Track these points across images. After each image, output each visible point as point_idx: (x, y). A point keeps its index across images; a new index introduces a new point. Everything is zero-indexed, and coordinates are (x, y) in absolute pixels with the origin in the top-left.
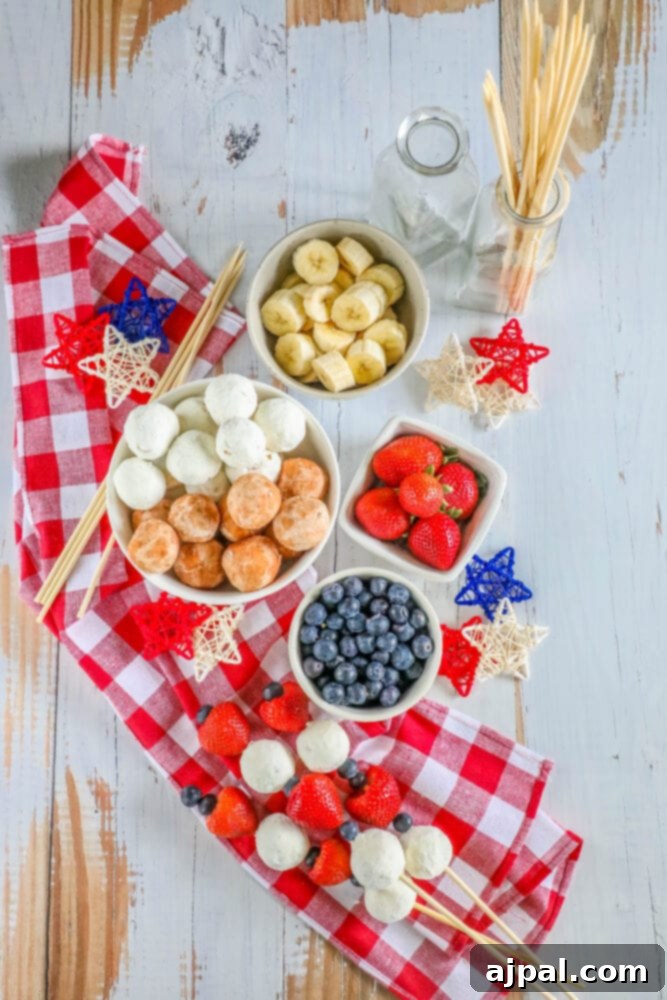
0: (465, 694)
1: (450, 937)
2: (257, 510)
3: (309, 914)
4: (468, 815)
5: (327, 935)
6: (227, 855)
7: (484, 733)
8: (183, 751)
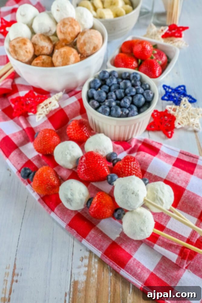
0: (170, 137)
1: (178, 251)
2: (69, 23)
3: (88, 241)
4: (180, 182)
5: (99, 254)
6: (43, 208)
7: (182, 153)
8: (26, 157)
